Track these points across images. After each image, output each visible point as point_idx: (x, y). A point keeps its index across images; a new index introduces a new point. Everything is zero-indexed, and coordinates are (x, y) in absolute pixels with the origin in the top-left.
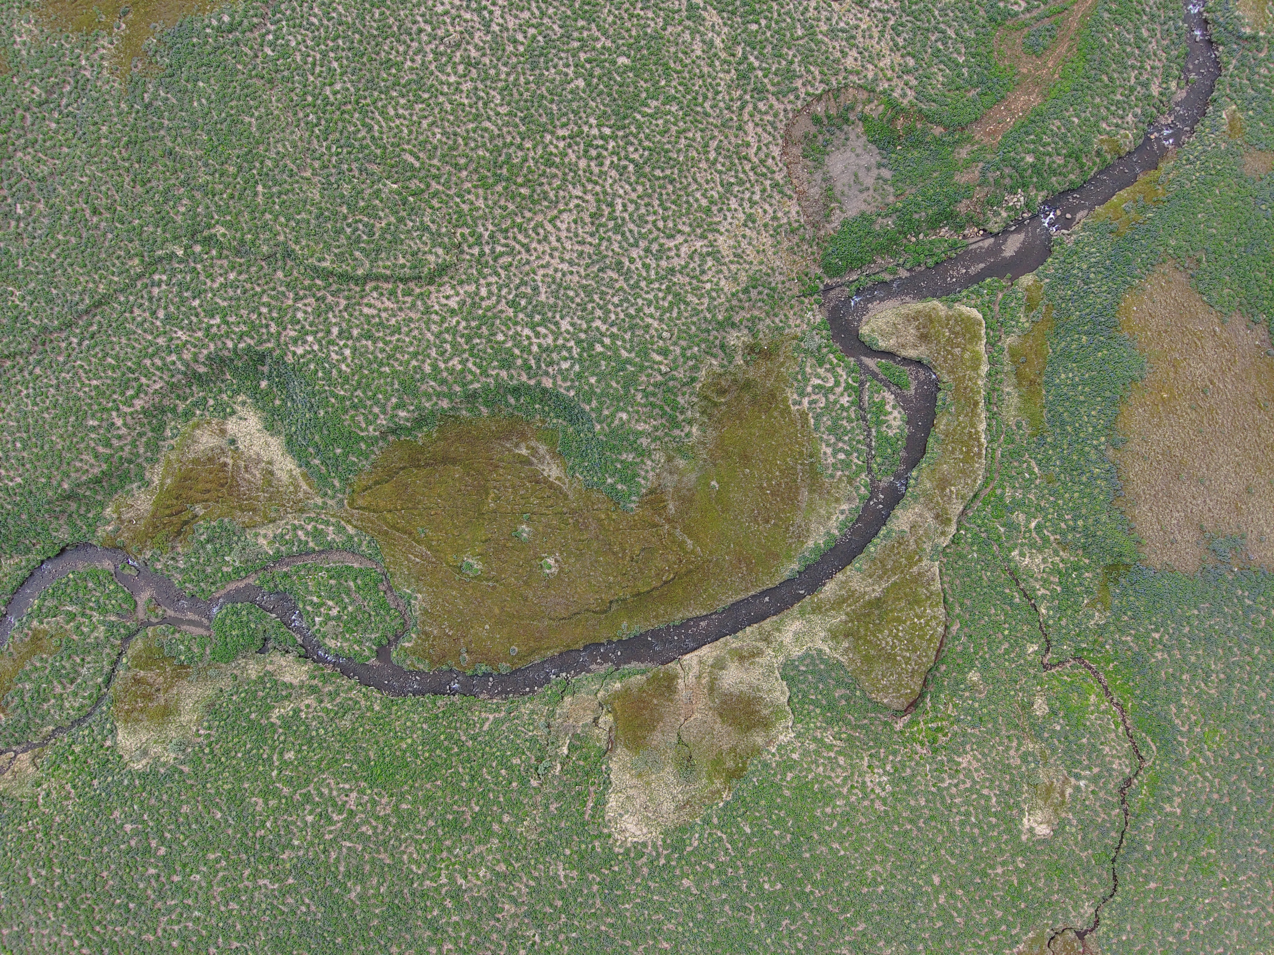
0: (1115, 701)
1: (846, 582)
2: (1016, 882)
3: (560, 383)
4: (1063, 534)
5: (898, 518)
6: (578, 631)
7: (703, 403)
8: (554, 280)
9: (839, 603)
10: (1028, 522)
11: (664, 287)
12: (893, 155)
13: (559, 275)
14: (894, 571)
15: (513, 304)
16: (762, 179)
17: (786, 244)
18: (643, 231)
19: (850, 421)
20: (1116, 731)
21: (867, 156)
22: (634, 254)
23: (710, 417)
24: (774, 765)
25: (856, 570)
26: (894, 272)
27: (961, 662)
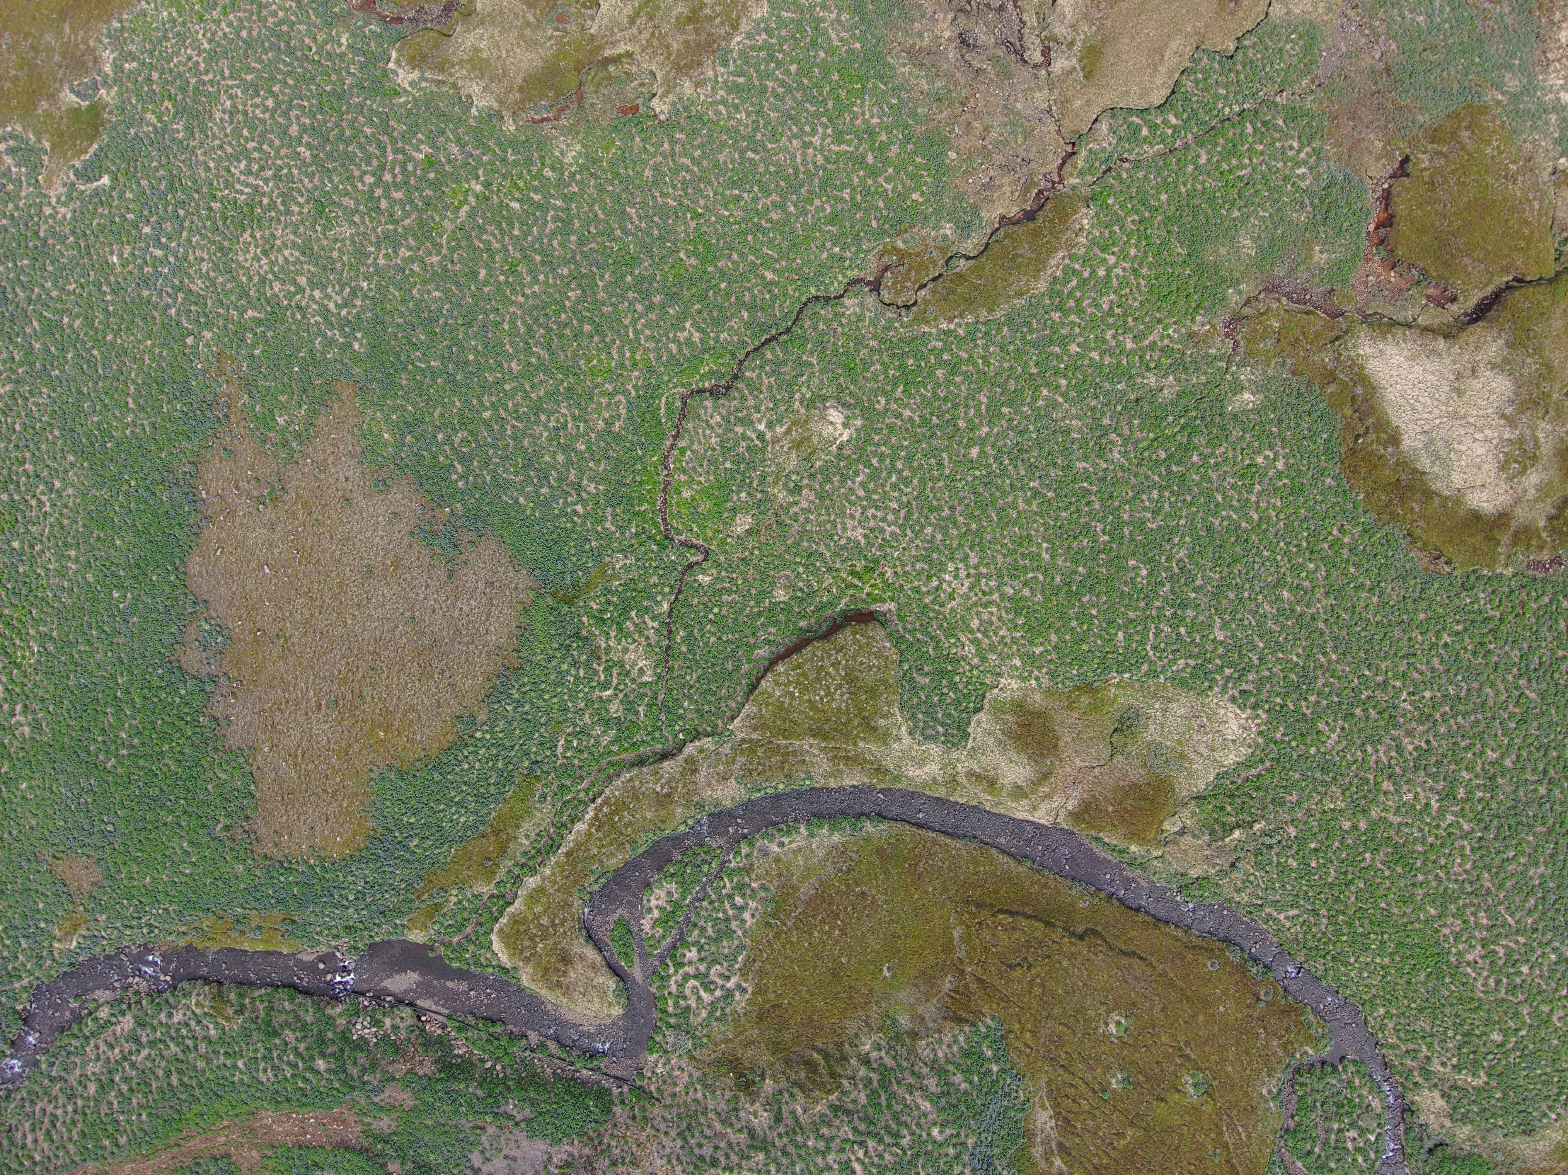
0: (666, 472)
1: (832, 775)
2: (900, 389)
4: (588, 665)
5: (733, 798)
6: (1132, 933)
7: (840, 1071)
9: (856, 760)
10: (609, 700)
14: (776, 749)
19: (703, 929)
20: (689, 446)
23: (841, 1046)
24: (1045, 670)
25: (811, 779)
26: (542, 1046)
27: (782, 617)
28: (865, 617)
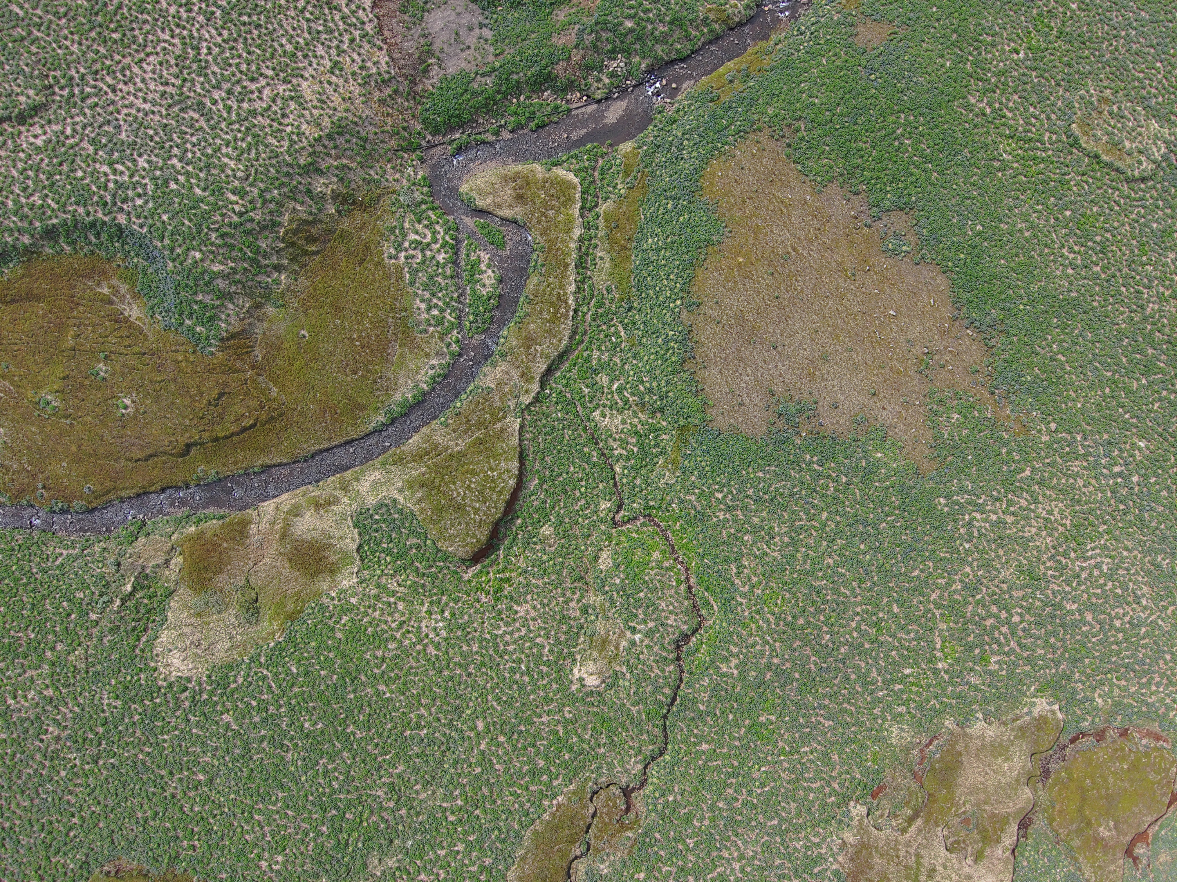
0: (680, 559)
1: (430, 435)
2: (561, 731)
3: (134, 219)
4: (641, 395)
5: (485, 375)
6: (156, 472)
7: (291, 250)
8: (136, 118)
9: (420, 456)
10: (611, 383)
11: (243, 129)
12: (495, 16)
13: (141, 115)
14: (479, 426)
15: (92, 142)
16: (352, 29)
17: (377, 95)
18: (226, 73)
19: (445, 277)
20: (677, 588)
21: (467, 15)
22: (216, 95)
23: (303, 266)
24: (331, 608)
25: (441, 424)
26: (497, 133)
27: (536, 516)
28: (478, 557)
